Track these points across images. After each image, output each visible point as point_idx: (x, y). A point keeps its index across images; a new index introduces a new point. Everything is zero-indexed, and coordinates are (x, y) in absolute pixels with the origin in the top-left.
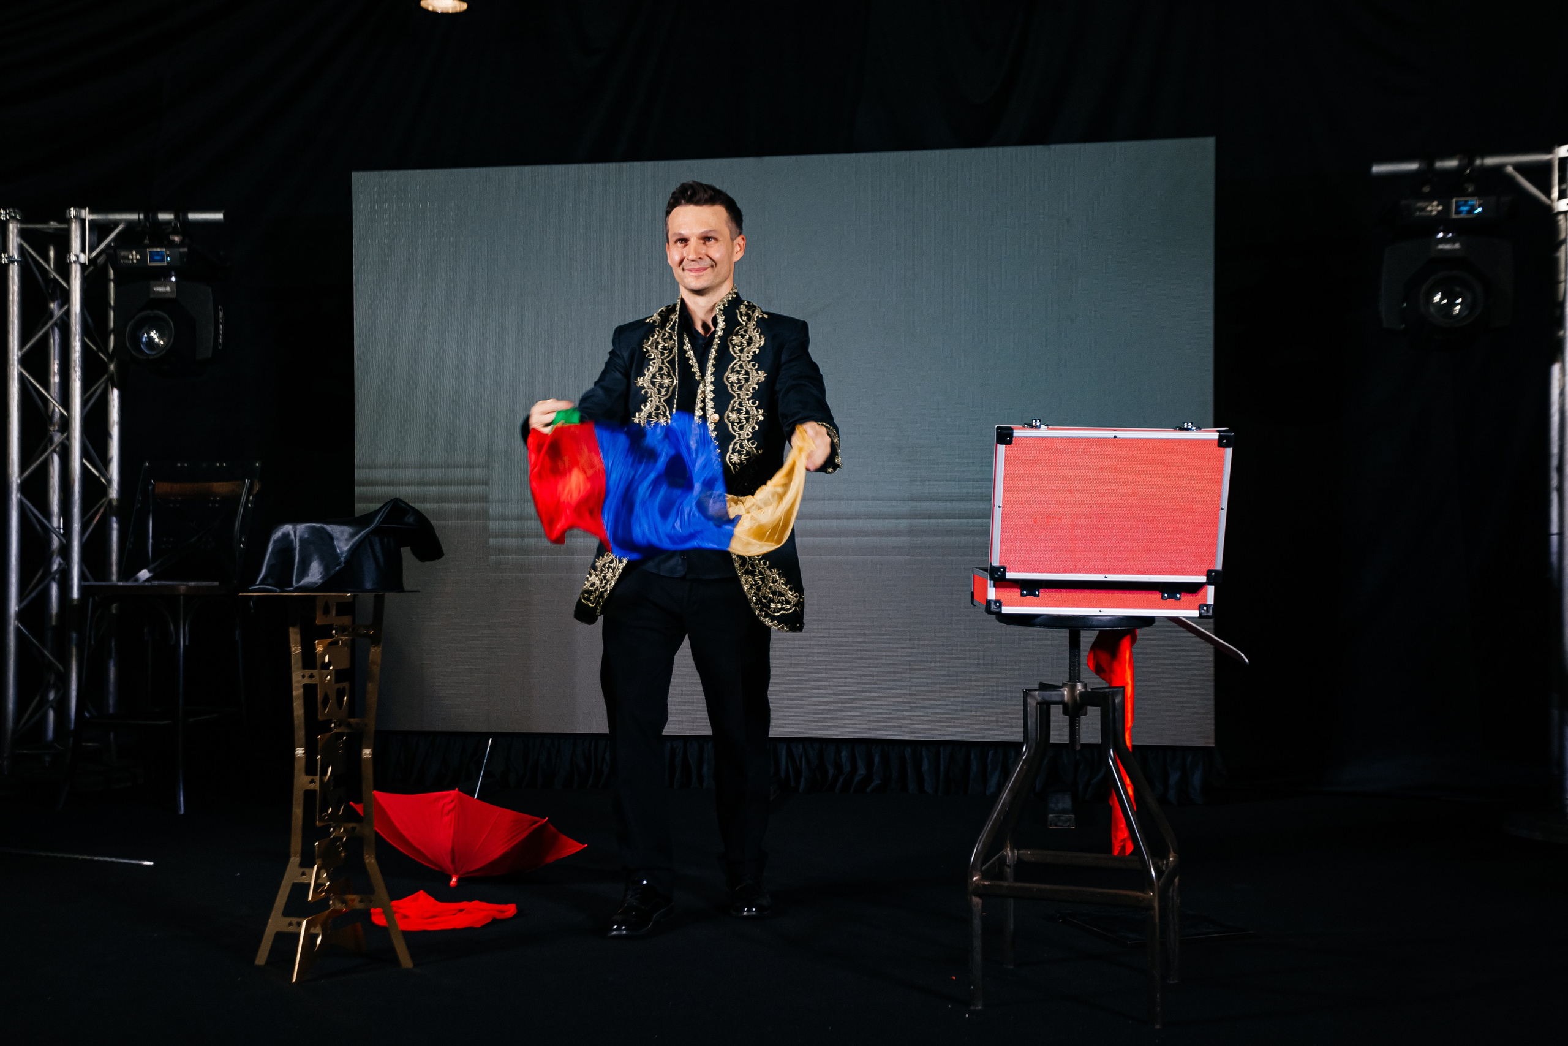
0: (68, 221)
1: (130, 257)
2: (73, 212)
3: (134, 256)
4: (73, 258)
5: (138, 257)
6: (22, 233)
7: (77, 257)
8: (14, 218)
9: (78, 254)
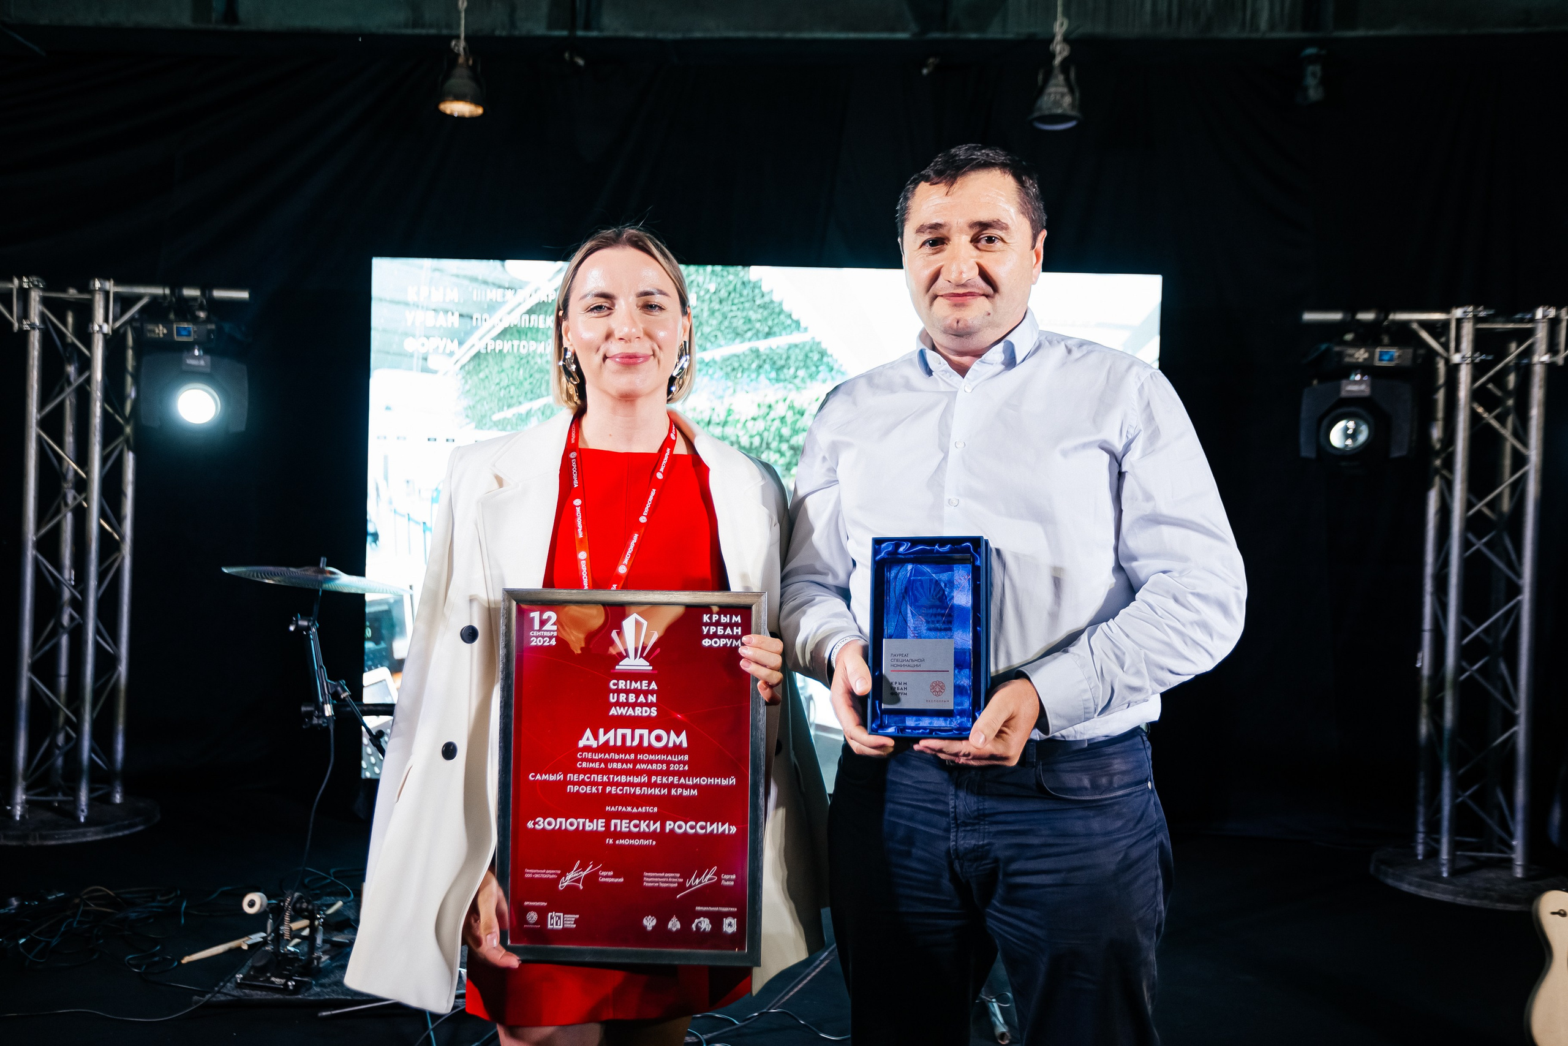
0: (92, 292)
1: (157, 331)
2: (98, 284)
3: (161, 330)
4: (96, 328)
5: (165, 331)
6: (45, 301)
7: (100, 327)
8: (37, 286)
9: (101, 325)
